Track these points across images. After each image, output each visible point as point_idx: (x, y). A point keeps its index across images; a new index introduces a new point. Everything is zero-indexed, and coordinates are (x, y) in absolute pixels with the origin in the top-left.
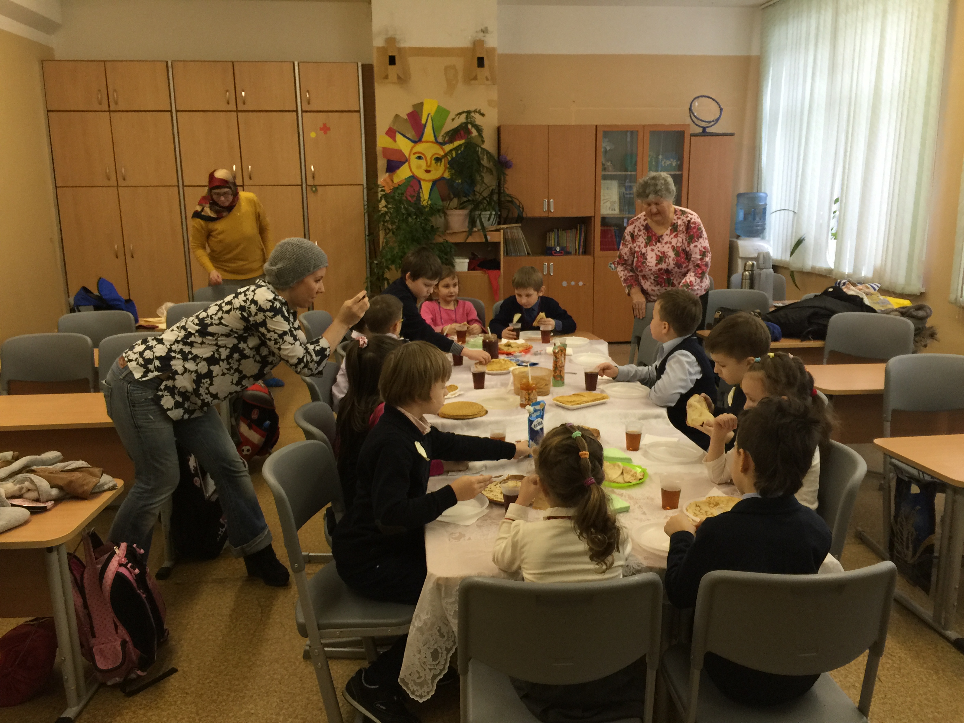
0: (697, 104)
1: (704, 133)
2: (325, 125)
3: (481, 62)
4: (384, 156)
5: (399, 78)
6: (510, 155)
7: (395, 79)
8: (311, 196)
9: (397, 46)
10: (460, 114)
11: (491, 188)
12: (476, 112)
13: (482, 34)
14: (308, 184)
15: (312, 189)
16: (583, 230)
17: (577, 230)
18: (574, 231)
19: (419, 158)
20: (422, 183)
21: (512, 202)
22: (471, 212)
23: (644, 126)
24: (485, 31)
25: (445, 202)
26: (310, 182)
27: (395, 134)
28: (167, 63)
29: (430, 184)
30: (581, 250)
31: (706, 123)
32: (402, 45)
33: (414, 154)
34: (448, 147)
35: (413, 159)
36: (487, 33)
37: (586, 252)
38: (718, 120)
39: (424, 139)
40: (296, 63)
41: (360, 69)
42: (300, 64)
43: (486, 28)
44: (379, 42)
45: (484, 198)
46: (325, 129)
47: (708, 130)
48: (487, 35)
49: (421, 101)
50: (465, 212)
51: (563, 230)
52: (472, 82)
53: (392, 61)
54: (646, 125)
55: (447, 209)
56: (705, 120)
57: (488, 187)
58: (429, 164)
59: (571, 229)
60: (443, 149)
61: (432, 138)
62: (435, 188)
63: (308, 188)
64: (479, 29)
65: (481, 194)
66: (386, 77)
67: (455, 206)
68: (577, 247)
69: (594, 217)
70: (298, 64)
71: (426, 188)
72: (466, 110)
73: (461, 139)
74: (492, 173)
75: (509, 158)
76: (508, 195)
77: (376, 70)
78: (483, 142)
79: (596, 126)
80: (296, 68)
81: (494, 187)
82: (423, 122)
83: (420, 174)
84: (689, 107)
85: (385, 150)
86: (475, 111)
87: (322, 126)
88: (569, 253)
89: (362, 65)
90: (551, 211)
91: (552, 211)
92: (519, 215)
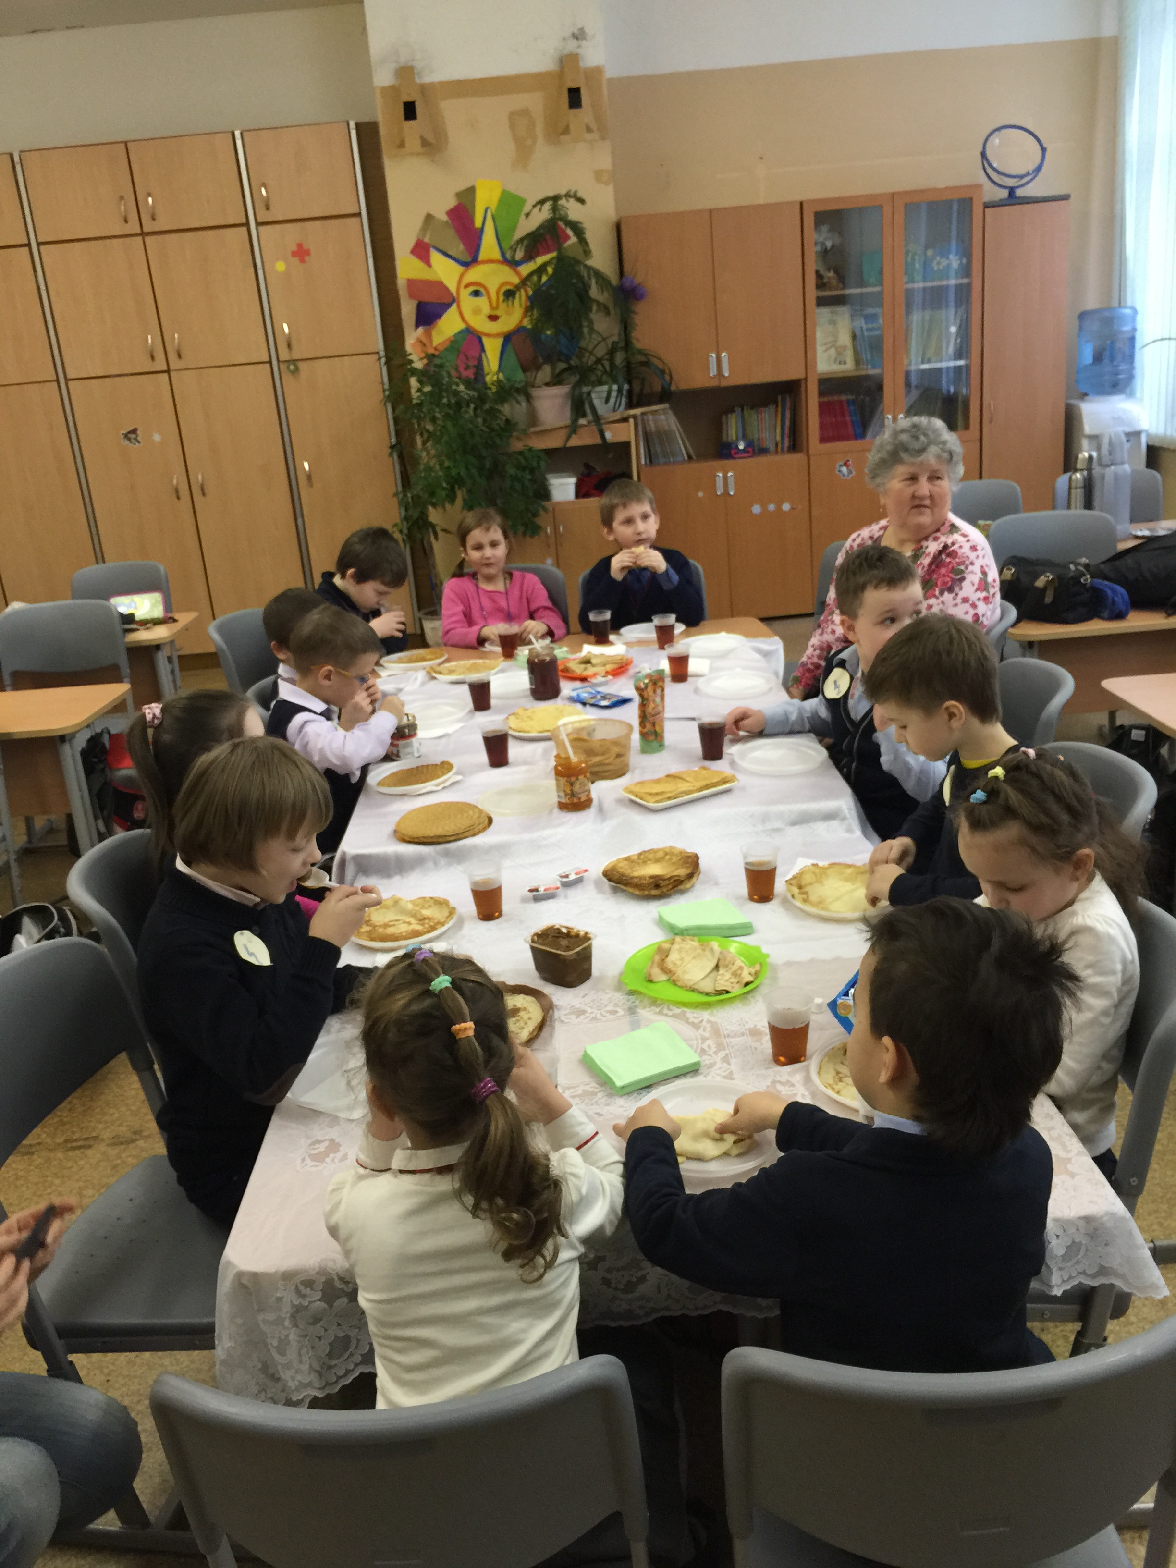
0: (997, 141)
1: (1012, 199)
2: (300, 246)
3: (574, 97)
4: (411, 296)
5: (425, 143)
6: (639, 275)
7: (418, 147)
8: (288, 379)
9: (418, 80)
10: (542, 202)
11: (610, 342)
12: (570, 196)
13: (575, 42)
14: (282, 358)
15: (288, 368)
16: (788, 404)
17: (777, 406)
18: (772, 408)
19: (476, 294)
20: (485, 340)
21: (646, 364)
22: (574, 388)
23: (893, 195)
24: (579, 36)
25: (528, 374)
26: (284, 355)
27: (428, 252)
28: (11, 156)
29: (499, 342)
30: (786, 444)
31: (1016, 180)
32: (427, 79)
33: (466, 286)
34: (526, 269)
35: (465, 296)
36: (584, 38)
37: (795, 447)
38: (1038, 169)
39: (482, 256)
40: (237, 133)
41: (353, 133)
42: (245, 134)
43: (582, 30)
44: (383, 78)
45: (599, 361)
46: (301, 253)
47: (1019, 193)
48: (584, 43)
49: (468, 185)
50: (563, 390)
51: (752, 408)
52: (563, 137)
53: (410, 111)
54: (899, 193)
55: (533, 386)
56: (1013, 173)
57: (604, 339)
58: (494, 304)
59: (766, 405)
60: (518, 273)
61: (496, 255)
62: (510, 348)
63: (282, 366)
64: (568, 33)
65: (591, 353)
66: (402, 145)
67: (548, 380)
68: (778, 438)
69: (806, 379)
70: (242, 134)
71: (492, 350)
72: (551, 194)
73: (548, 251)
74: (608, 313)
75: (638, 280)
76: (641, 352)
77: (383, 132)
78: (587, 253)
79: (801, 204)
80: (239, 143)
81: (616, 338)
82: (478, 223)
83: (480, 324)
84: (981, 149)
85: (411, 283)
86: (568, 195)
87: (295, 248)
88: (763, 451)
89: (358, 126)
90: (723, 376)
91: (726, 374)
92: (663, 387)
